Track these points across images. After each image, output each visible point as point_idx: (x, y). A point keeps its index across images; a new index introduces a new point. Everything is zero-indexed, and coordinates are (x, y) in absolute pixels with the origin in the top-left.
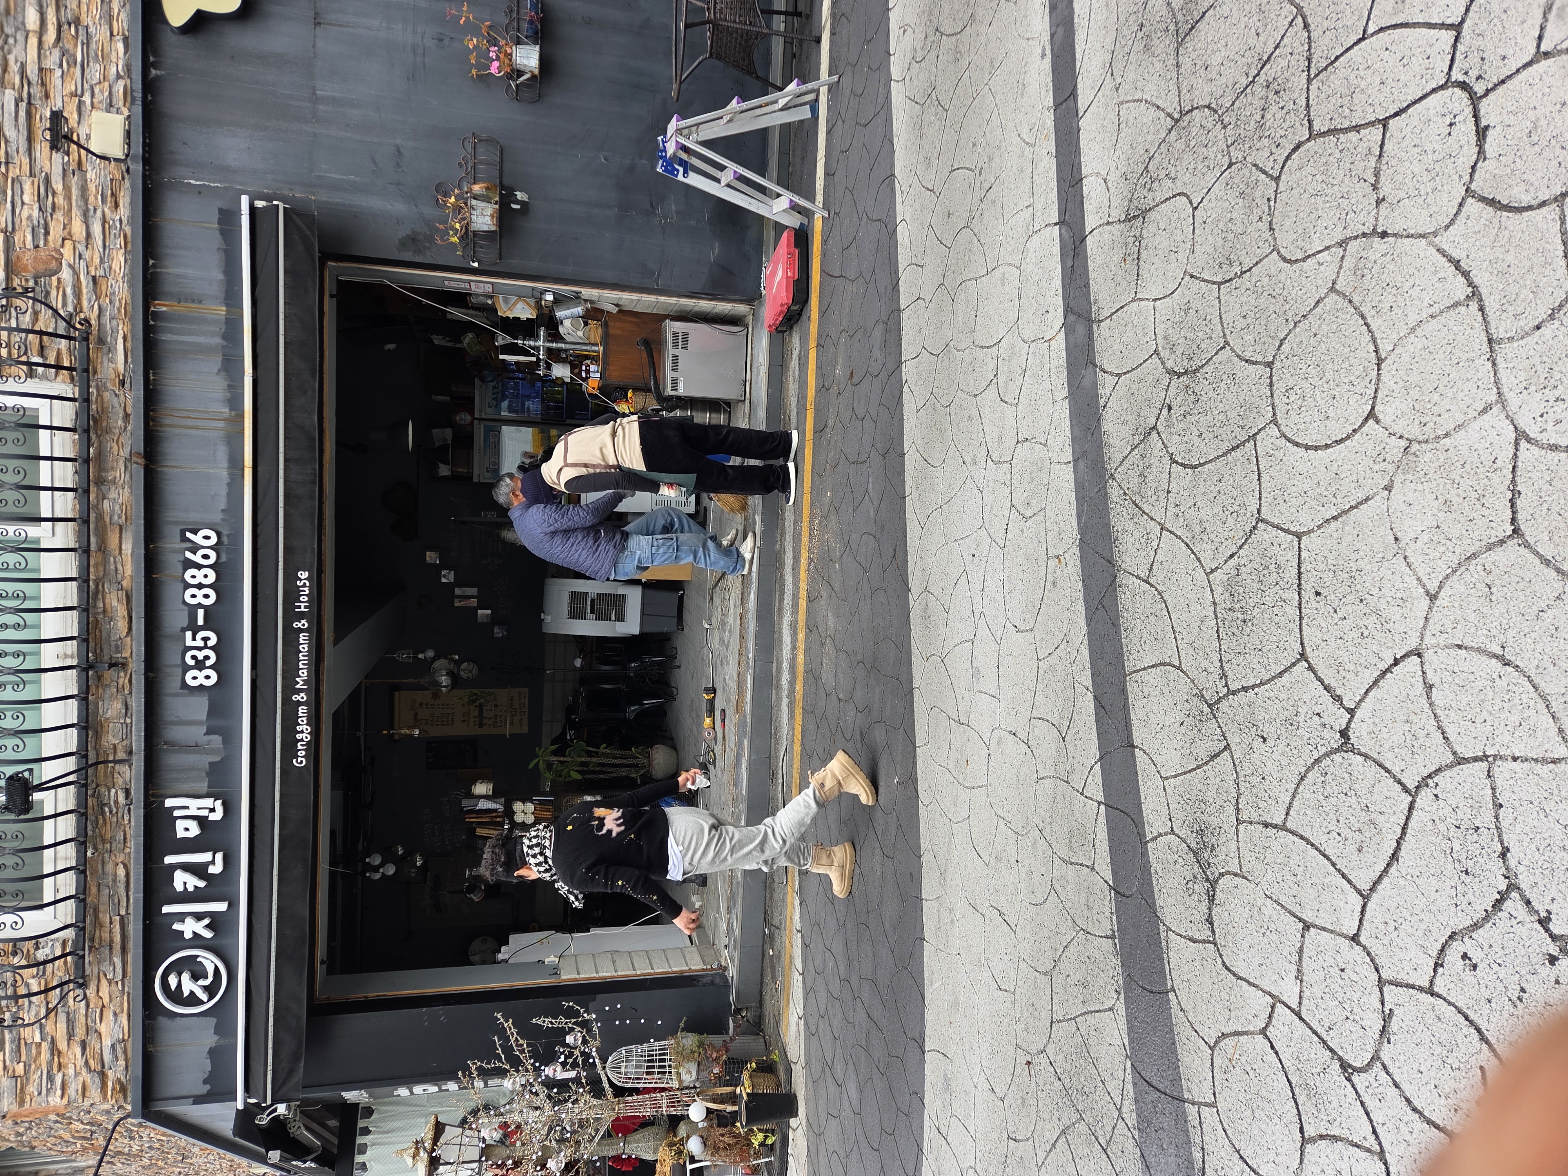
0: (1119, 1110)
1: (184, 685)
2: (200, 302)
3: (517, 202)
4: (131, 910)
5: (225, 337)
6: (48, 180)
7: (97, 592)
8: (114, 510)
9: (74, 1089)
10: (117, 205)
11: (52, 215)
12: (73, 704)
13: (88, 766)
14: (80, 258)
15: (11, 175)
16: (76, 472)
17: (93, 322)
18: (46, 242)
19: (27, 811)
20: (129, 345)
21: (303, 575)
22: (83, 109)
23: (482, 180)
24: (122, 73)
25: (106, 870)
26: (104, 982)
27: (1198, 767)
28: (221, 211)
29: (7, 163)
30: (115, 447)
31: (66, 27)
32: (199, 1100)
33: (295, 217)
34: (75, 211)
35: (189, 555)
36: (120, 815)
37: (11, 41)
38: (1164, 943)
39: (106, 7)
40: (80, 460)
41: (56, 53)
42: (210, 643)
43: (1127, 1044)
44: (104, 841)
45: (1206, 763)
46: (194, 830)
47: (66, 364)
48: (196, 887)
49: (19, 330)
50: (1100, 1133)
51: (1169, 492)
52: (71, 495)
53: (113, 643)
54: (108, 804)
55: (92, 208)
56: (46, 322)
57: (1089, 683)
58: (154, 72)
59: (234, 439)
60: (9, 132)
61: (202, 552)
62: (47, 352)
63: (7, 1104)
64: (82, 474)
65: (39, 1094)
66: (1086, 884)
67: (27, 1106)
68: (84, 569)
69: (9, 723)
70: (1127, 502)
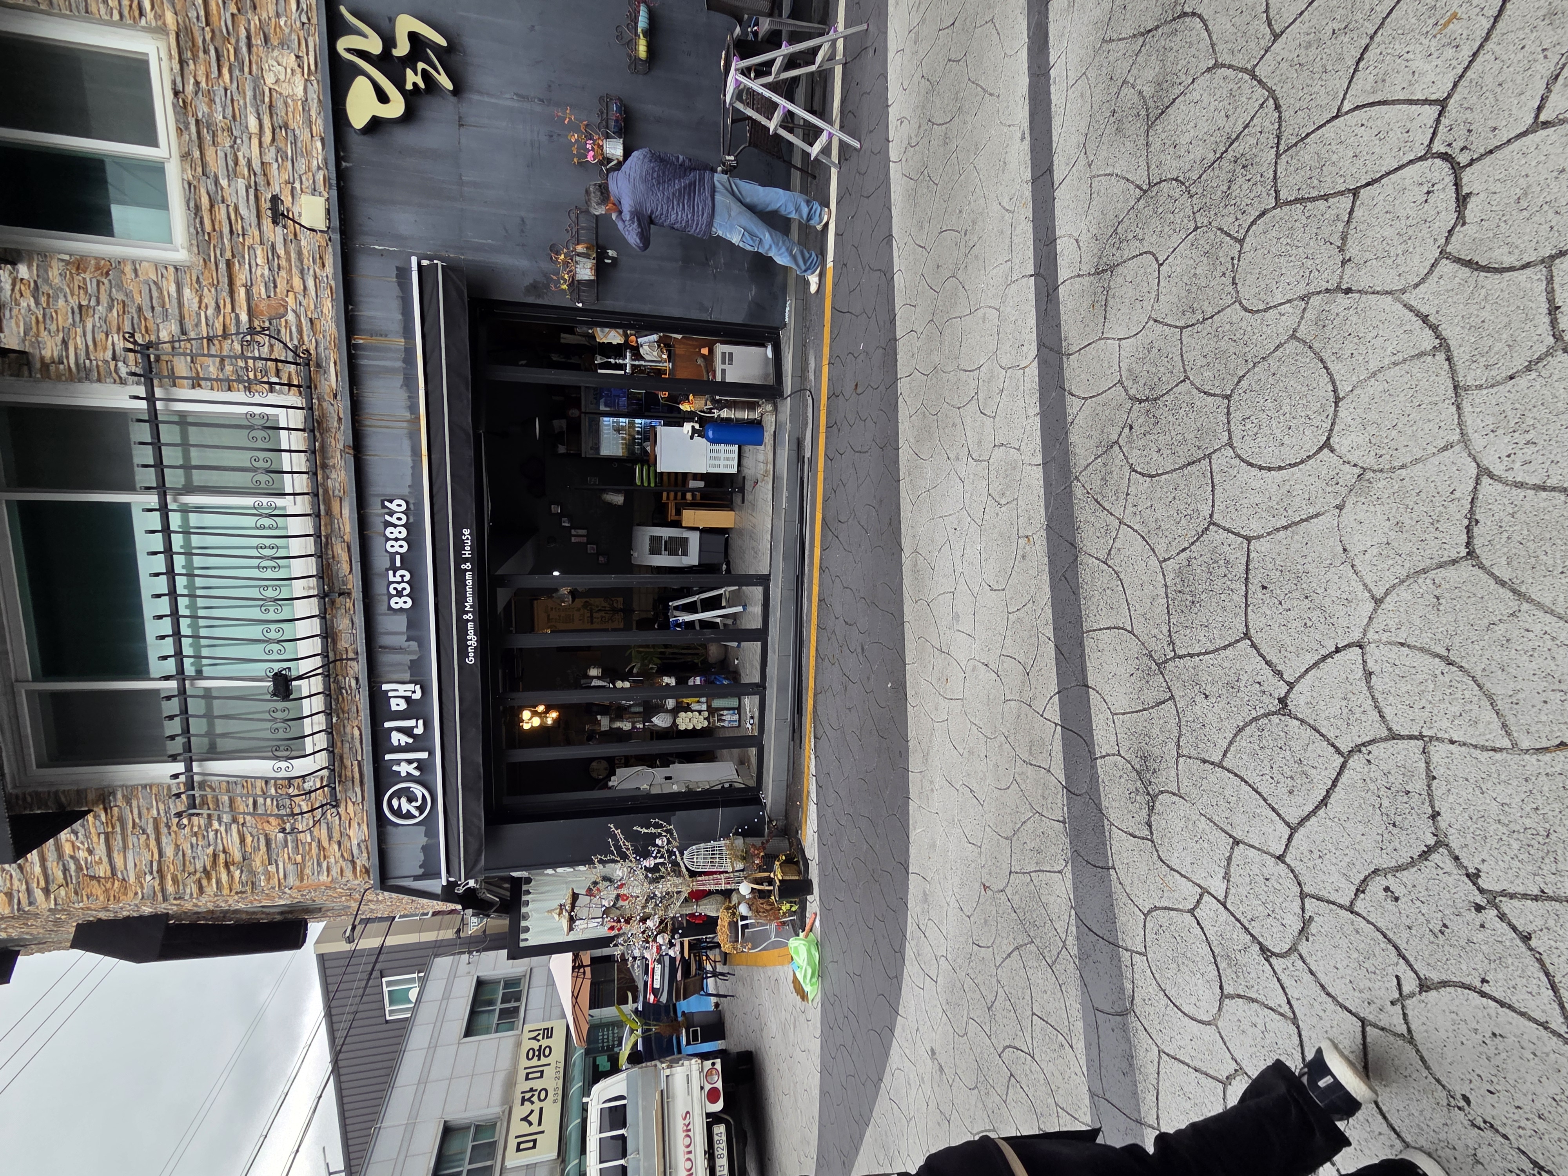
0: (1064, 942)
1: (390, 608)
2: (385, 336)
3: (609, 258)
4: (364, 758)
5: (404, 361)
6: (273, 247)
7: (327, 544)
8: (334, 487)
9: (335, 871)
10: (324, 266)
11: (278, 273)
12: (316, 621)
13: (329, 663)
14: (300, 305)
15: (247, 243)
16: (307, 460)
17: (312, 352)
18: (275, 292)
19: (288, 695)
21: (466, 532)
22: (295, 193)
23: (583, 242)
24: (321, 166)
25: (346, 731)
26: (350, 804)
27: (1145, 710)
28: (398, 268)
29: (244, 235)
30: (333, 442)
31: (278, 130)
32: (417, 878)
33: (450, 273)
34: (294, 270)
35: (387, 518)
36: (353, 695)
37: (239, 141)
38: (1107, 833)
39: (306, 115)
40: (309, 452)
41: (273, 149)
42: (406, 579)
43: (1072, 897)
44: (343, 712)
45: (1152, 707)
46: (403, 706)
47: (296, 383)
48: (406, 742)
49: (261, 358)
50: (1046, 954)
51: (1128, 494)
52: (305, 476)
53: (341, 579)
54: (344, 688)
55: (306, 267)
56: (279, 352)
57: (1051, 635)
58: (344, 164)
59: (414, 435)
60: (243, 211)
61: (396, 516)
62: (281, 374)
63: (292, 880)
64: (312, 462)
65: (313, 874)
66: (1042, 781)
67: (305, 882)
68: (318, 528)
69: (274, 635)
70: (1089, 499)
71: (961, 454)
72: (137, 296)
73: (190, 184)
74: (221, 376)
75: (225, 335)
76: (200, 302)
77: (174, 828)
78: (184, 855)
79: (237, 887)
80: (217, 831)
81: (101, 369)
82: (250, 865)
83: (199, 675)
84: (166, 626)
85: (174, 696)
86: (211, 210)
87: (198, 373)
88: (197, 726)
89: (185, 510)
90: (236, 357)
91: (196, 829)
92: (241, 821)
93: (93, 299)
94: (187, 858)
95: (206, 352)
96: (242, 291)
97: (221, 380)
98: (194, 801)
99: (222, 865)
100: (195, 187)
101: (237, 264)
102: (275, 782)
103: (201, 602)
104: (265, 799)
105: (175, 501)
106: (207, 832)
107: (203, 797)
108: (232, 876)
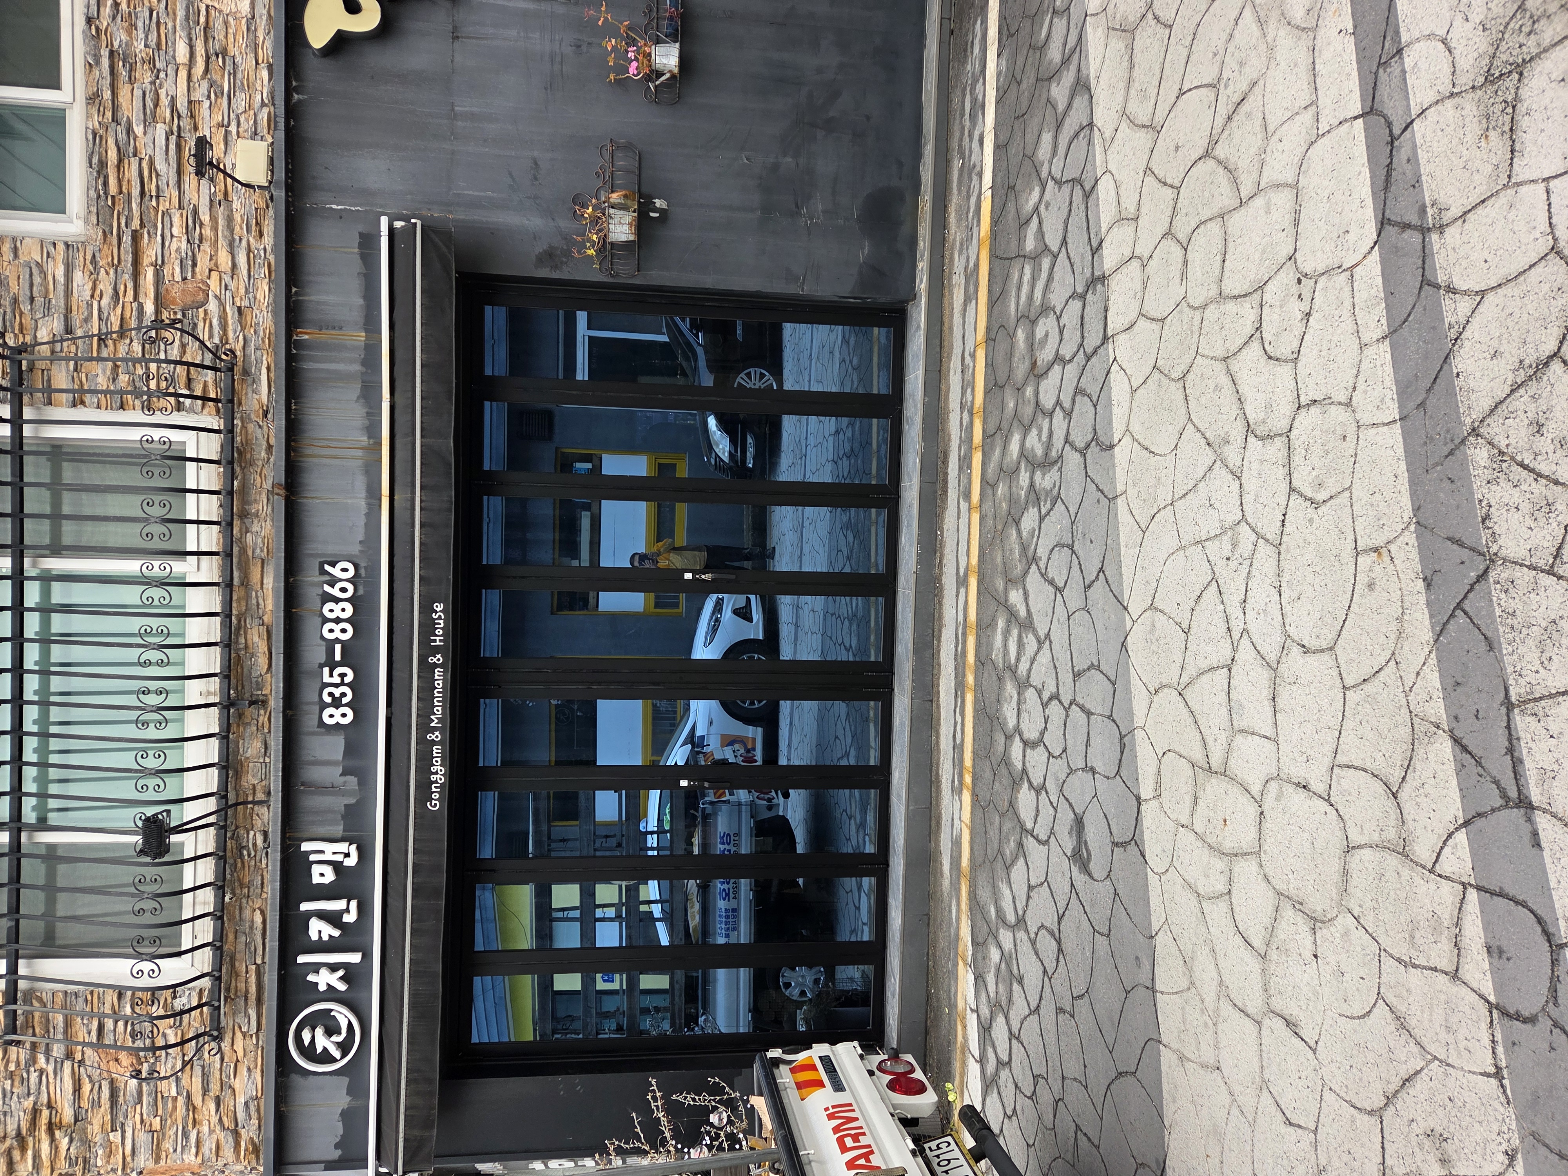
1: (321, 724)
2: (341, 328)
3: (656, 210)
4: (266, 960)
5: (364, 363)
6: (195, 212)
7: (239, 627)
8: (256, 544)
9: (208, 1146)
10: (261, 235)
11: (199, 246)
12: (215, 743)
13: (228, 807)
14: (226, 289)
15: (161, 208)
16: (221, 506)
17: (238, 353)
18: (193, 272)
19: (161, 855)
20: (272, 375)
21: (439, 607)
22: (229, 138)
23: (622, 187)
24: (266, 101)
25: (244, 916)
26: (239, 1035)
28: (361, 235)
29: (158, 197)
30: (258, 479)
31: (214, 58)
32: (330, 1164)
34: (221, 242)
35: (327, 588)
36: (258, 858)
37: (162, 75)
39: (251, 36)
40: (223, 492)
41: (205, 84)
42: (347, 680)
44: (242, 886)
46: (329, 876)
47: (213, 395)
48: (330, 936)
49: (168, 362)
52: (216, 528)
53: (254, 680)
54: (246, 847)
55: (237, 238)
56: (193, 354)
57: (1440, 717)
58: (296, 96)
59: (372, 470)
60: (160, 165)
61: (339, 585)
62: (193, 384)
63: (143, 1160)
64: (227, 506)
65: (175, 1151)
66: (1443, 997)
67: (162, 1163)
68: (228, 603)
69: (151, 763)
70: (1504, 465)
71: (1234, 433)
72: (13, 283)
73: (95, 135)
74: (112, 388)
75: (123, 332)
76: (94, 289)
79: (62, 1165)
80: (41, 1072)
82: (84, 1130)
83: (42, 824)
86: (118, 167)
87: (81, 384)
88: (31, 903)
89: (47, 579)
90: (135, 361)
91: (12, 1067)
92: (78, 1056)
95: (95, 355)
96: (150, 273)
97: (112, 393)
98: (15, 1019)
99: (44, 1128)
100: (101, 137)
101: (146, 236)
102: (133, 994)
103: (56, 714)
104: (116, 1022)
105: (34, 565)
106: (28, 1072)
107: (29, 1015)
108: (57, 1148)
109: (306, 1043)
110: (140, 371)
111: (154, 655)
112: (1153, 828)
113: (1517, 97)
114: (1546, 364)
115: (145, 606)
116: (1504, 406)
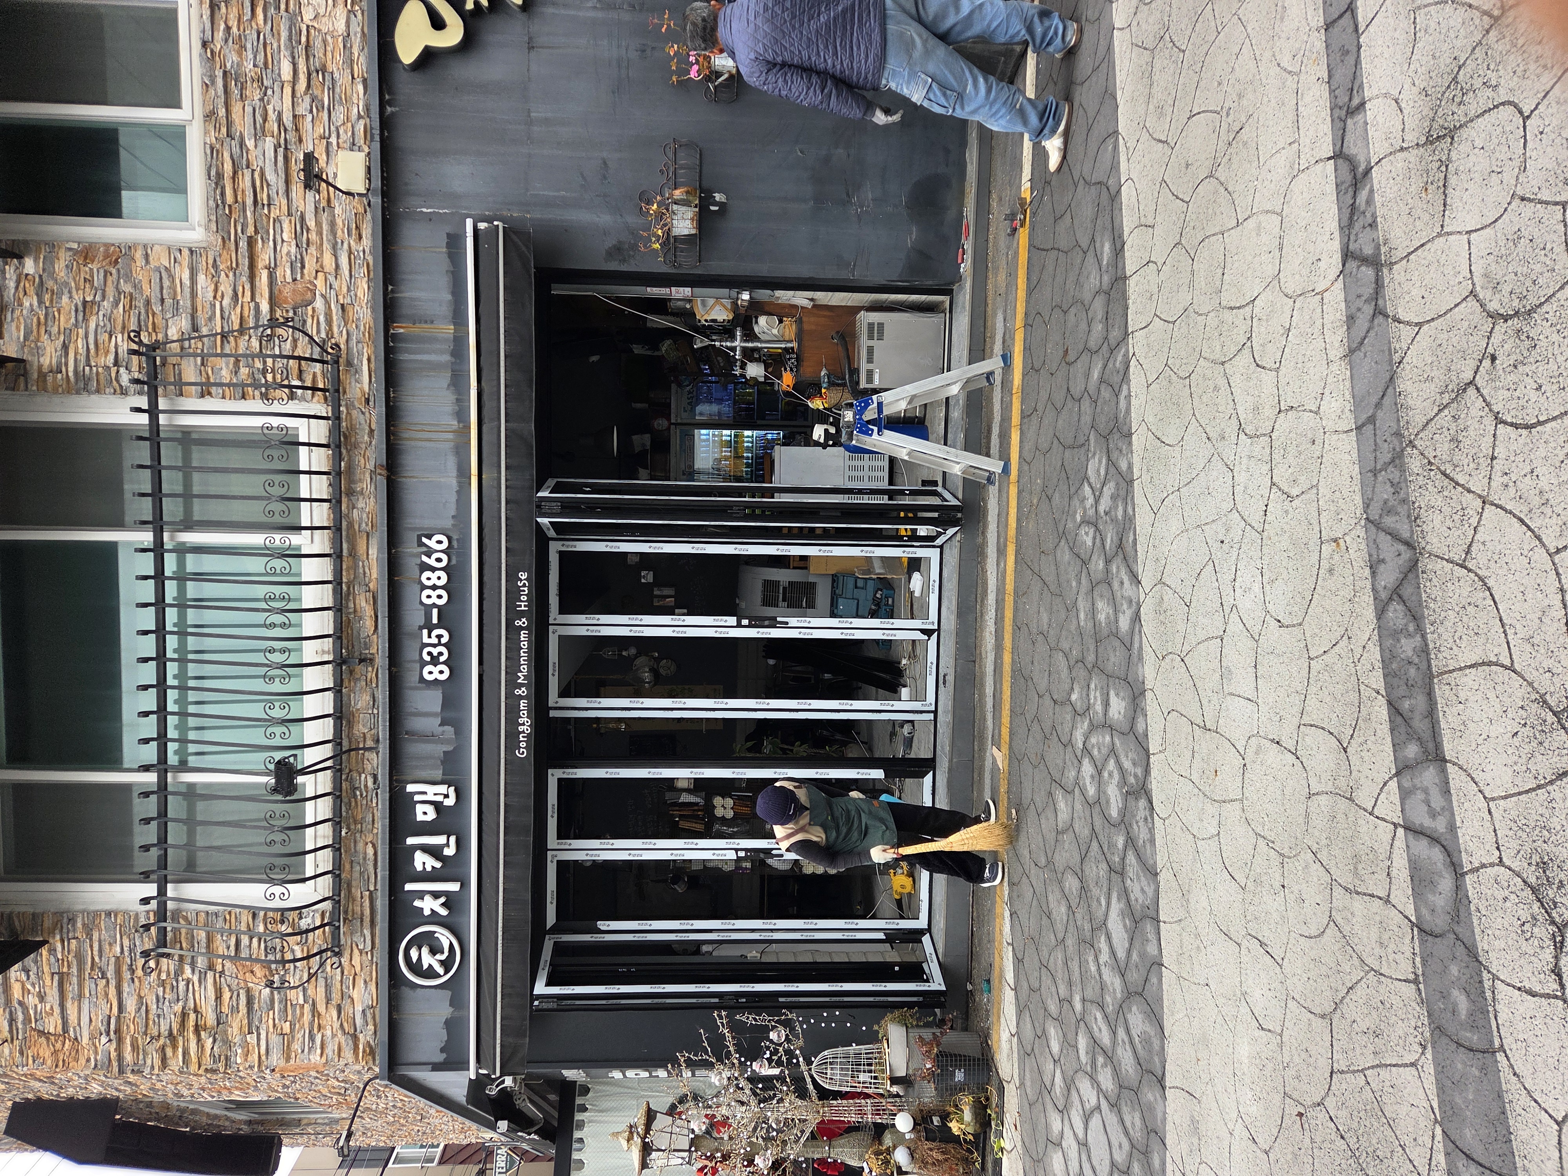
1: (422, 679)
2: (432, 322)
3: (716, 204)
4: (379, 887)
5: (454, 354)
6: (302, 218)
7: (348, 594)
8: (361, 519)
9: (331, 1049)
10: (360, 237)
11: (306, 250)
12: (329, 696)
13: (342, 753)
14: (331, 288)
15: (272, 215)
16: (330, 484)
17: (342, 346)
18: (302, 274)
19: (290, 793)
20: (372, 366)
21: (523, 576)
22: (331, 149)
23: (683, 185)
24: (362, 114)
25: (358, 848)
26: (356, 952)
27: (1539, 787)
28: (449, 235)
29: (269, 205)
30: (362, 461)
31: (315, 74)
32: (437, 1067)
33: (513, 236)
34: (326, 245)
35: (425, 558)
36: (369, 798)
37: (269, 92)
38: (1488, 994)
39: (347, 52)
40: (333, 473)
41: (307, 99)
42: (444, 640)
43: (1436, 1107)
44: (355, 822)
45: (1551, 782)
46: (431, 815)
47: (321, 386)
48: (433, 867)
49: (282, 356)
51: (1493, 458)
52: (326, 505)
53: (362, 640)
54: (359, 788)
55: (339, 241)
56: (304, 349)
57: (1380, 685)
58: (389, 109)
59: (461, 448)
60: (270, 176)
61: (435, 556)
62: (304, 375)
63: (275, 1059)
64: (335, 486)
65: (303, 1051)
66: (1378, 918)
67: (292, 1062)
68: (338, 572)
69: (277, 713)
70: (1432, 473)
71: (1228, 430)
72: (145, 286)
73: (212, 149)
74: (235, 381)
75: (242, 330)
76: (216, 290)
77: (139, 972)
78: (147, 1011)
79: (208, 1062)
80: (188, 981)
81: (102, 377)
82: (226, 1032)
83: (183, 766)
84: (149, 700)
85: (153, 793)
86: (233, 178)
87: (208, 378)
88: (176, 834)
89: (182, 550)
90: (253, 356)
91: (164, 976)
92: (219, 968)
93: (99, 293)
94: (151, 1016)
95: (219, 351)
96: (264, 275)
97: (234, 386)
98: (165, 936)
99: (191, 1029)
100: (218, 151)
101: (260, 241)
102: (265, 914)
103: (193, 669)
104: (251, 938)
105: (172, 538)
106: (177, 981)
107: (175, 931)
108: (203, 1046)
109: (414, 960)
110: (259, 364)
111: (278, 619)
112: (1159, 778)
113: (1449, 159)
114: (1465, 390)
115: (267, 574)
116: (1433, 423)
